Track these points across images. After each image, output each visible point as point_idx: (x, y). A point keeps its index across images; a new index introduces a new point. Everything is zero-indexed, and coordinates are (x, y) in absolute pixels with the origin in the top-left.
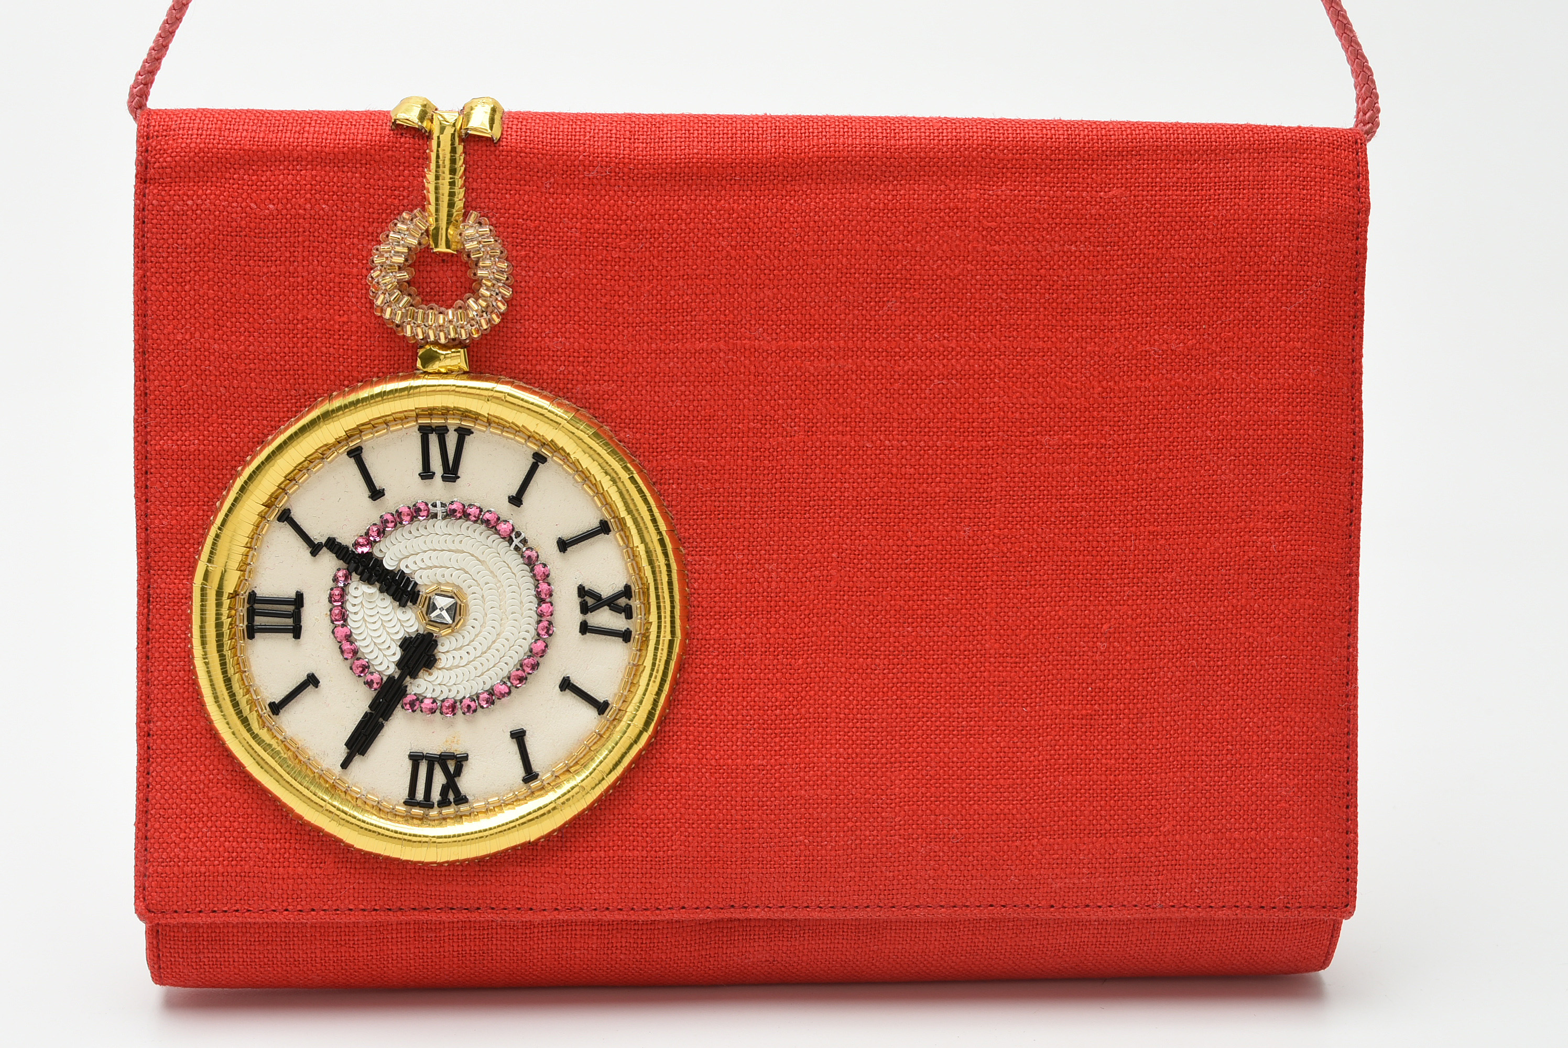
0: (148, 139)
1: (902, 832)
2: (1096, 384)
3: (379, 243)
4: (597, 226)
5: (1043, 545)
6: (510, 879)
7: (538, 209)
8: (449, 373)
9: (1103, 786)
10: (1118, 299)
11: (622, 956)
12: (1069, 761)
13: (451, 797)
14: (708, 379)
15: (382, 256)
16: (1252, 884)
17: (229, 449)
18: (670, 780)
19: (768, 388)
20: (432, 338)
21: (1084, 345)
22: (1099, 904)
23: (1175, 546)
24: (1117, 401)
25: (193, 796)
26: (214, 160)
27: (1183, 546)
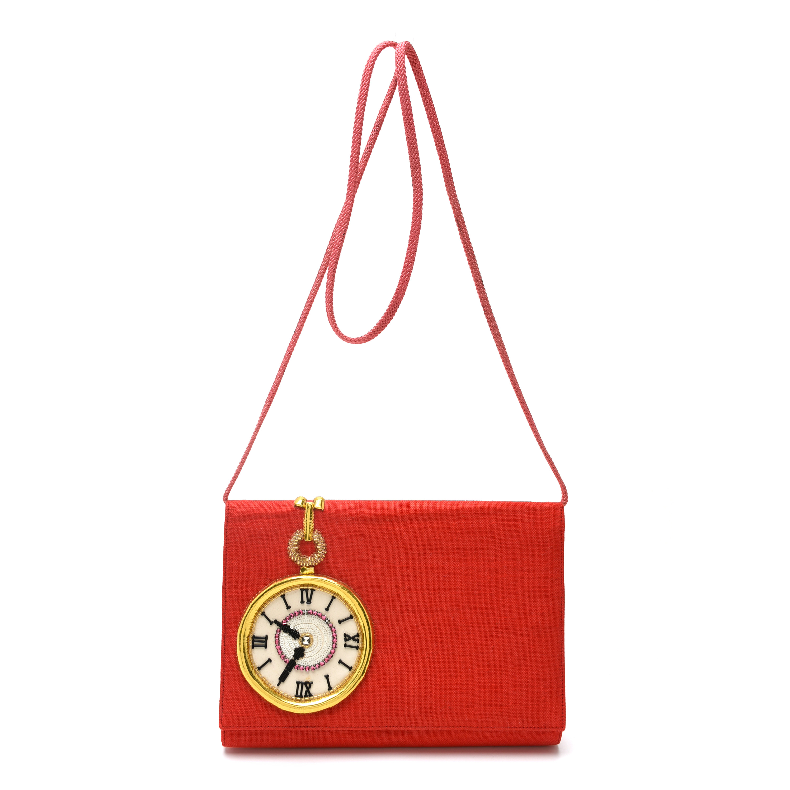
0: (229, 510)
1: (435, 705)
2: (489, 576)
3: (291, 538)
4: (350, 533)
5: (474, 622)
6: (324, 718)
7: (334, 529)
8: (309, 574)
9: (492, 692)
10: (495, 552)
11: (355, 740)
12: (482, 684)
13: (308, 694)
14: (380, 575)
15: (291, 542)
16: (535, 721)
17: (248, 595)
18: (369, 690)
19: (397, 578)
20: (305, 565)
21: (485, 565)
22: (491, 727)
23: (512, 622)
24: (495, 581)
25: (236, 693)
26: (246, 516)
27: (514, 622)
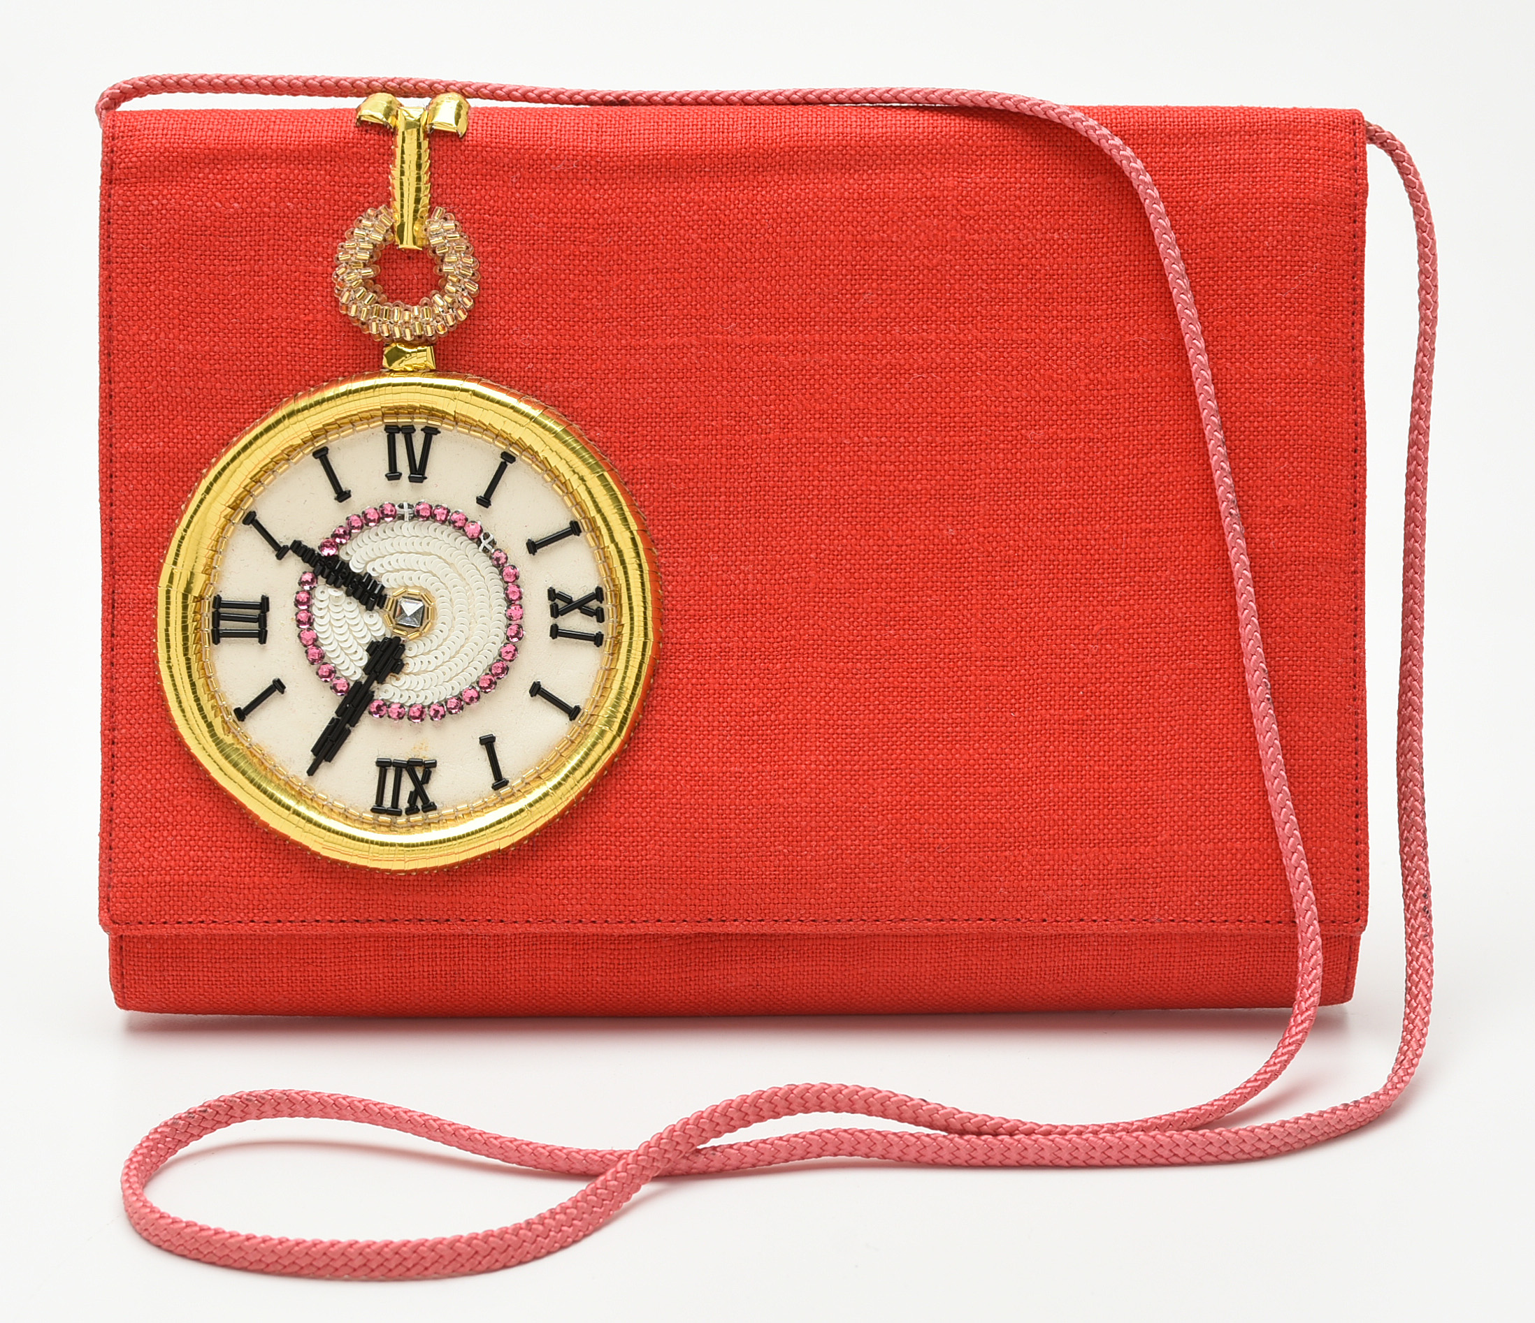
0: (113, 139)
1: (885, 841)
2: (1083, 376)
3: (344, 240)
4: (564, 220)
5: (1030, 543)
6: (480, 889)
7: (505, 203)
8: (416, 371)
9: (1096, 794)
10: (1104, 288)
11: (598, 979)
12: (1061, 768)
13: (419, 804)
14: (680, 375)
15: (347, 253)
16: (1256, 897)
17: (194, 451)
18: (644, 788)
19: (742, 384)
20: (398, 336)
21: (1069, 335)
22: (1094, 918)
23: (1169, 544)
24: (1104, 392)
25: (158, 804)
26: (179, 159)
27: (1177, 544)
